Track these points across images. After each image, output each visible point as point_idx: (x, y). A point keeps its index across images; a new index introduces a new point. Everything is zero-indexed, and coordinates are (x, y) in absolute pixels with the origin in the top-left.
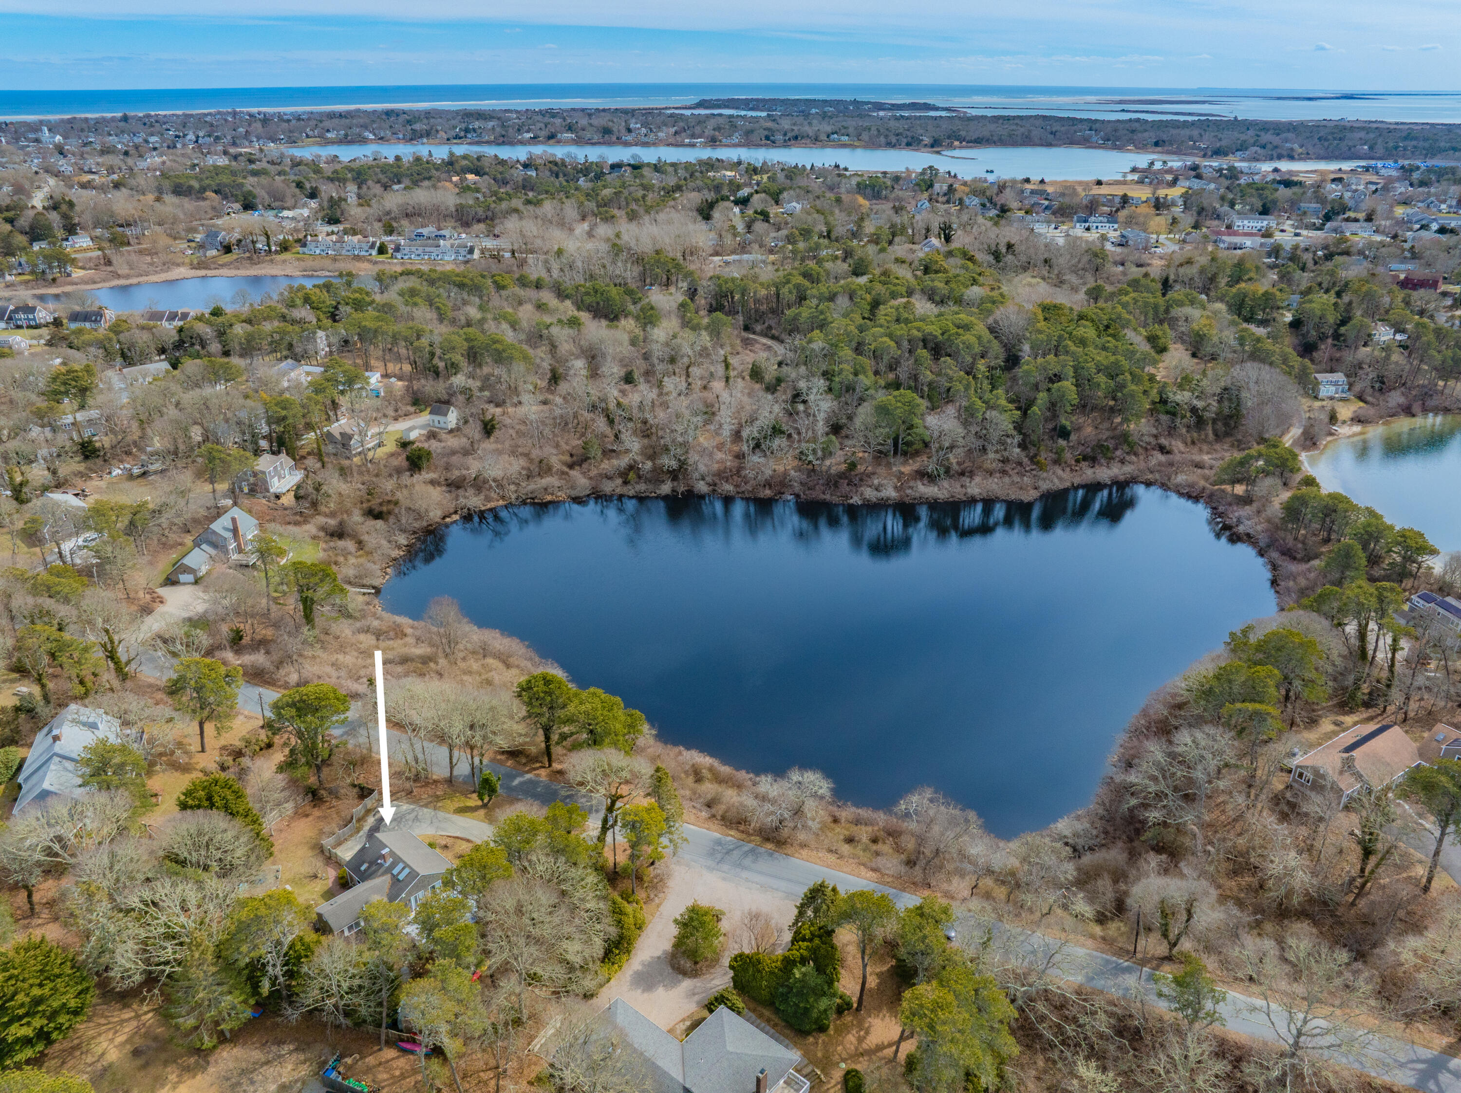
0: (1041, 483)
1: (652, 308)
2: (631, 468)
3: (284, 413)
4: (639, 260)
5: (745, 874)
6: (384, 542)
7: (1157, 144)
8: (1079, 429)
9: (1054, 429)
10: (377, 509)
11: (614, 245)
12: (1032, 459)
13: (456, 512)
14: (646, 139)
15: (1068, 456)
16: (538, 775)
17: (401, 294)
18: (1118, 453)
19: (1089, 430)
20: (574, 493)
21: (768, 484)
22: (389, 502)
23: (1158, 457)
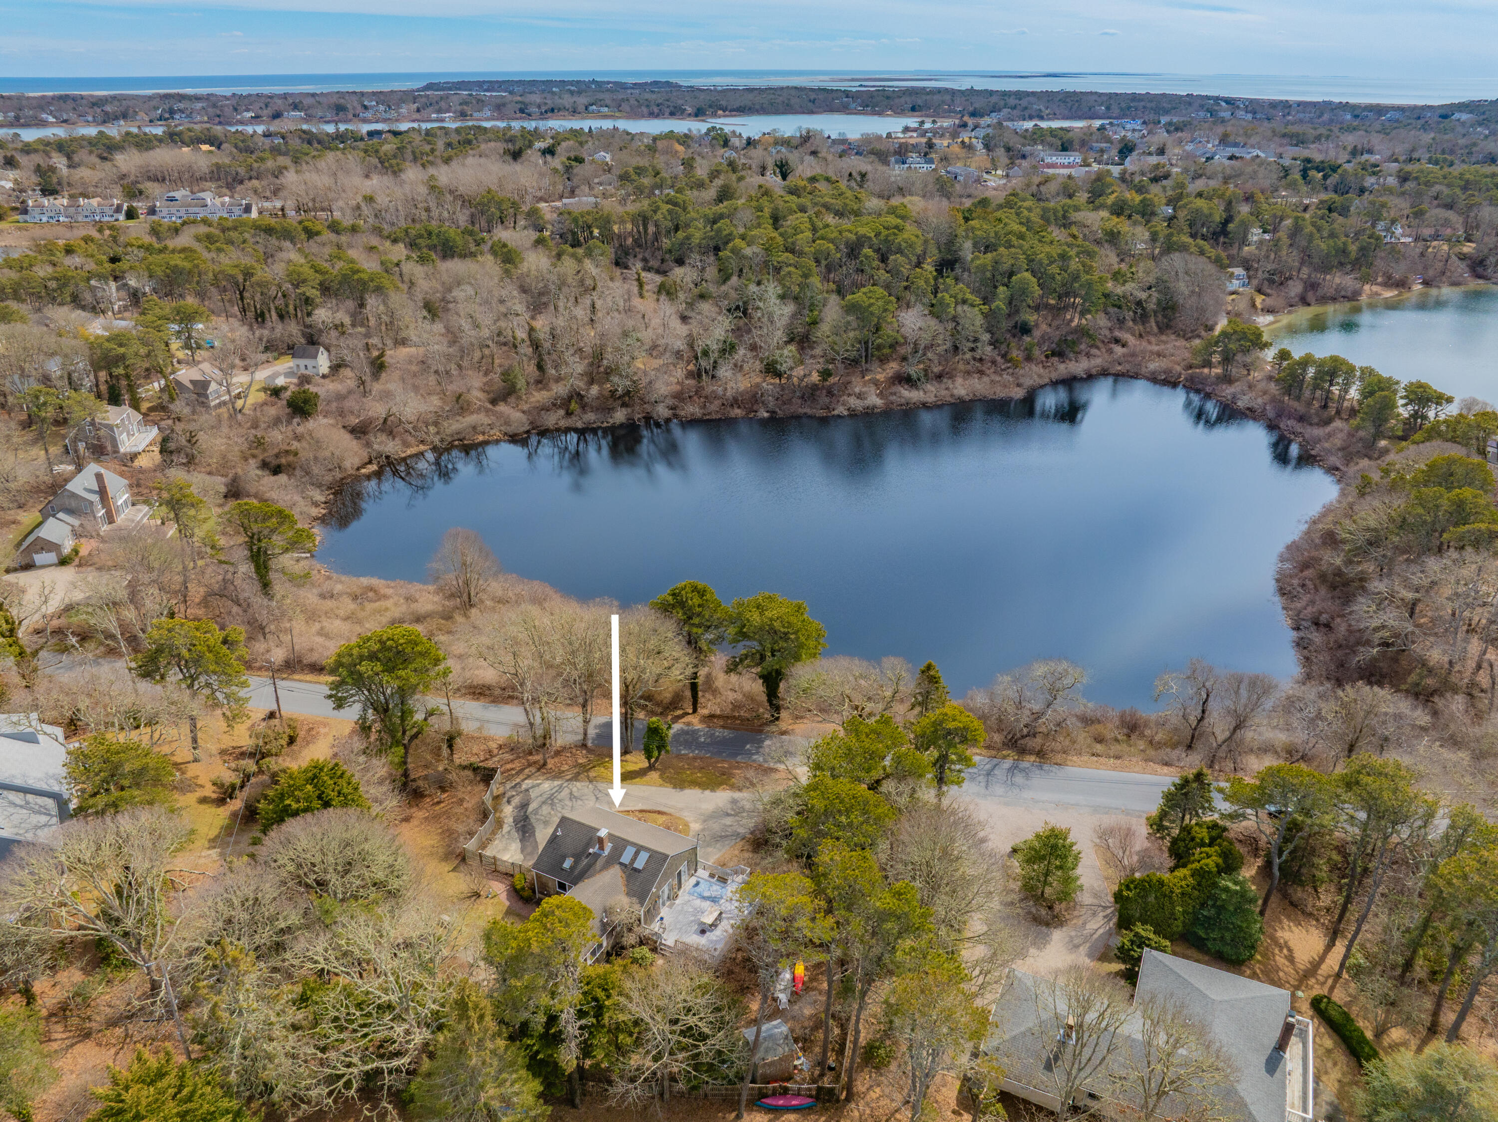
0: (1022, 381)
1: (505, 246)
2: (570, 398)
3: (122, 350)
4: (466, 201)
5: (1027, 794)
6: (297, 498)
7: (913, 109)
8: (1037, 325)
9: (1015, 327)
10: (274, 462)
11: (433, 188)
12: (1004, 356)
13: (370, 462)
14: (387, 116)
15: (1036, 352)
16: (688, 724)
17: (198, 239)
18: (1083, 347)
19: (1044, 327)
20: (511, 430)
21: (735, 402)
22: (287, 452)
23: (1119, 350)
